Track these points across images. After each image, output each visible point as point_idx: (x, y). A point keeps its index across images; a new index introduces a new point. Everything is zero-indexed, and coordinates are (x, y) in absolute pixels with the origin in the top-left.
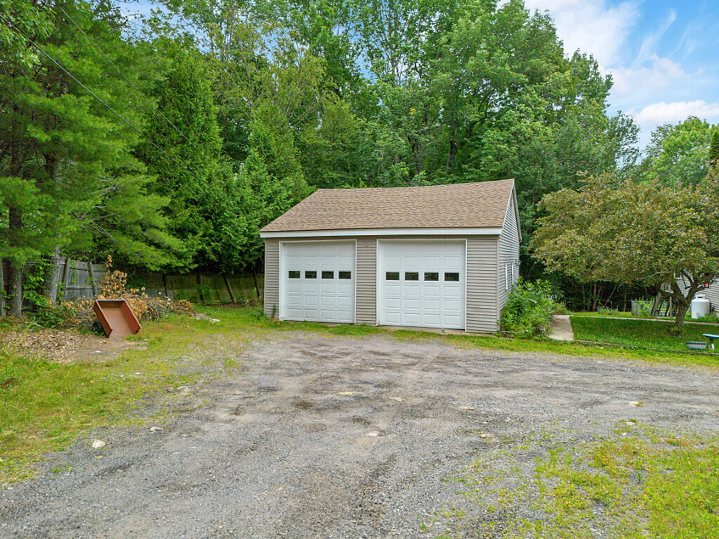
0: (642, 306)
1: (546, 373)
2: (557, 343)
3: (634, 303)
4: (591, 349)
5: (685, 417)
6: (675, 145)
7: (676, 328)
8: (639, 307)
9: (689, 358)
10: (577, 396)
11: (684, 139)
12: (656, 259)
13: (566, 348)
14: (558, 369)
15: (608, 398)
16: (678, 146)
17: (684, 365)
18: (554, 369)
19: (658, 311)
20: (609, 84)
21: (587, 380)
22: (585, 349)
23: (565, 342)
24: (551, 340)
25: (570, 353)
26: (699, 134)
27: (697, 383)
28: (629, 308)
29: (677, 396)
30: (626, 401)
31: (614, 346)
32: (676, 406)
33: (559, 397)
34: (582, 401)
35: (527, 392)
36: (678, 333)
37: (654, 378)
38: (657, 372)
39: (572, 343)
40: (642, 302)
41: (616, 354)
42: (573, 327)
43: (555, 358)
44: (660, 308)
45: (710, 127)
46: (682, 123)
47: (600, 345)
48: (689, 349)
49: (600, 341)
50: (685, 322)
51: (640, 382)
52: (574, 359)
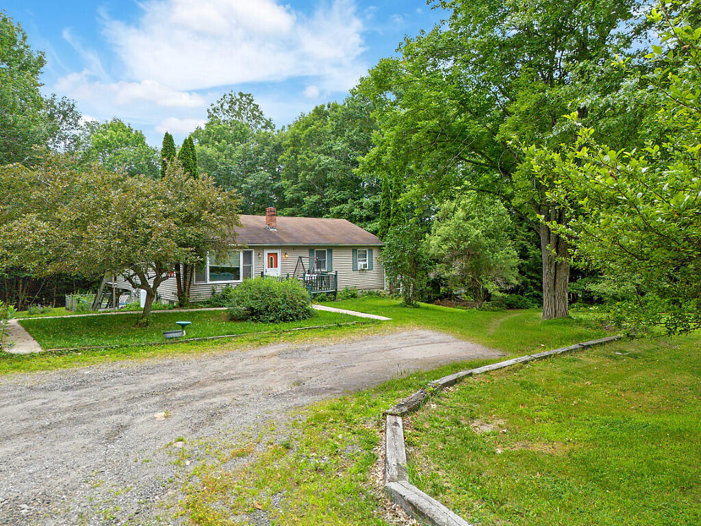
0: (78, 300)
1: (27, 404)
2: (21, 358)
3: (68, 298)
4: (68, 358)
5: (214, 415)
6: (104, 142)
7: (145, 320)
8: (75, 301)
9: (170, 349)
10: (92, 428)
11: (111, 138)
12: (134, 250)
13: (34, 363)
14: (42, 394)
15: (128, 417)
16: (106, 144)
17: (170, 357)
18: (36, 395)
19: (100, 304)
20: (41, 62)
21: (88, 400)
22: (60, 360)
23: (32, 356)
24: (12, 355)
25: (45, 368)
26: (125, 135)
27: (193, 374)
28: (61, 303)
29: (190, 392)
30: (150, 415)
31: (92, 350)
32: (199, 404)
33: (72, 437)
34: (103, 432)
35: (20, 443)
36: (147, 324)
37: (153, 378)
38: (153, 370)
39: (42, 355)
40: (78, 296)
41: (98, 358)
42: (30, 333)
43: (29, 379)
44: (102, 300)
45: (134, 132)
46: (109, 123)
47: (76, 351)
48: (166, 338)
49: (76, 345)
50: (152, 312)
51: (146, 386)
52: (54, 375)
